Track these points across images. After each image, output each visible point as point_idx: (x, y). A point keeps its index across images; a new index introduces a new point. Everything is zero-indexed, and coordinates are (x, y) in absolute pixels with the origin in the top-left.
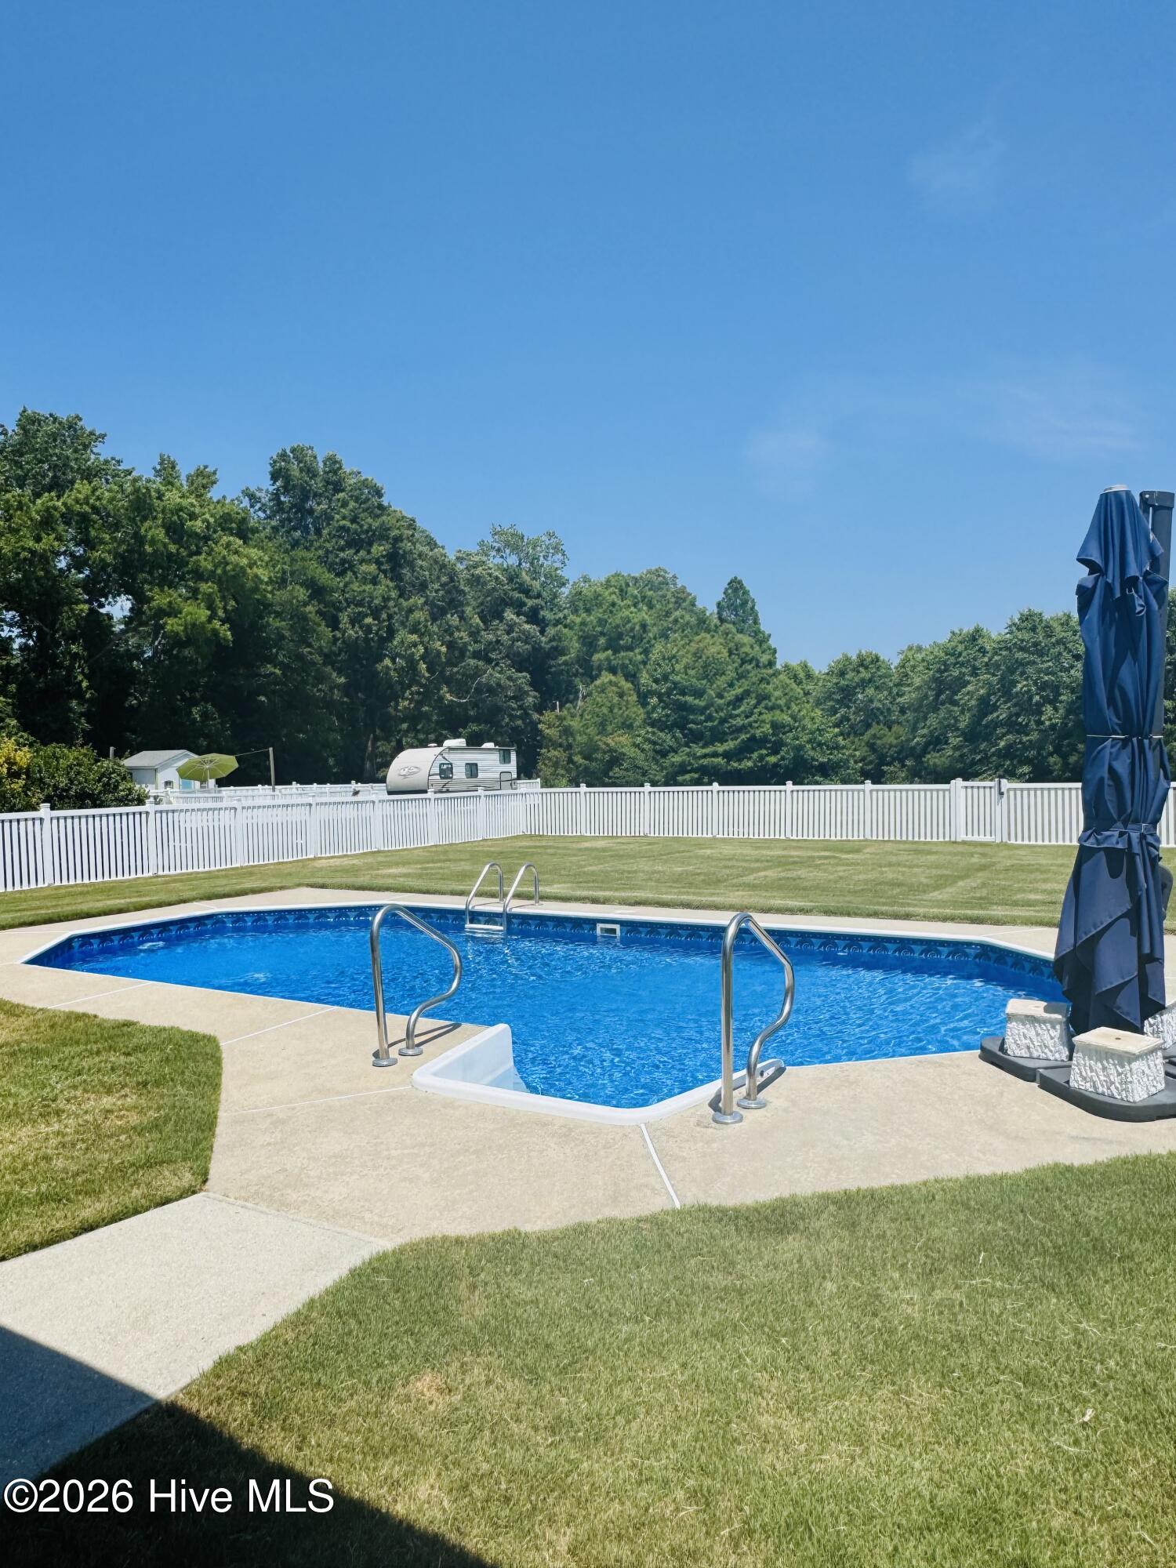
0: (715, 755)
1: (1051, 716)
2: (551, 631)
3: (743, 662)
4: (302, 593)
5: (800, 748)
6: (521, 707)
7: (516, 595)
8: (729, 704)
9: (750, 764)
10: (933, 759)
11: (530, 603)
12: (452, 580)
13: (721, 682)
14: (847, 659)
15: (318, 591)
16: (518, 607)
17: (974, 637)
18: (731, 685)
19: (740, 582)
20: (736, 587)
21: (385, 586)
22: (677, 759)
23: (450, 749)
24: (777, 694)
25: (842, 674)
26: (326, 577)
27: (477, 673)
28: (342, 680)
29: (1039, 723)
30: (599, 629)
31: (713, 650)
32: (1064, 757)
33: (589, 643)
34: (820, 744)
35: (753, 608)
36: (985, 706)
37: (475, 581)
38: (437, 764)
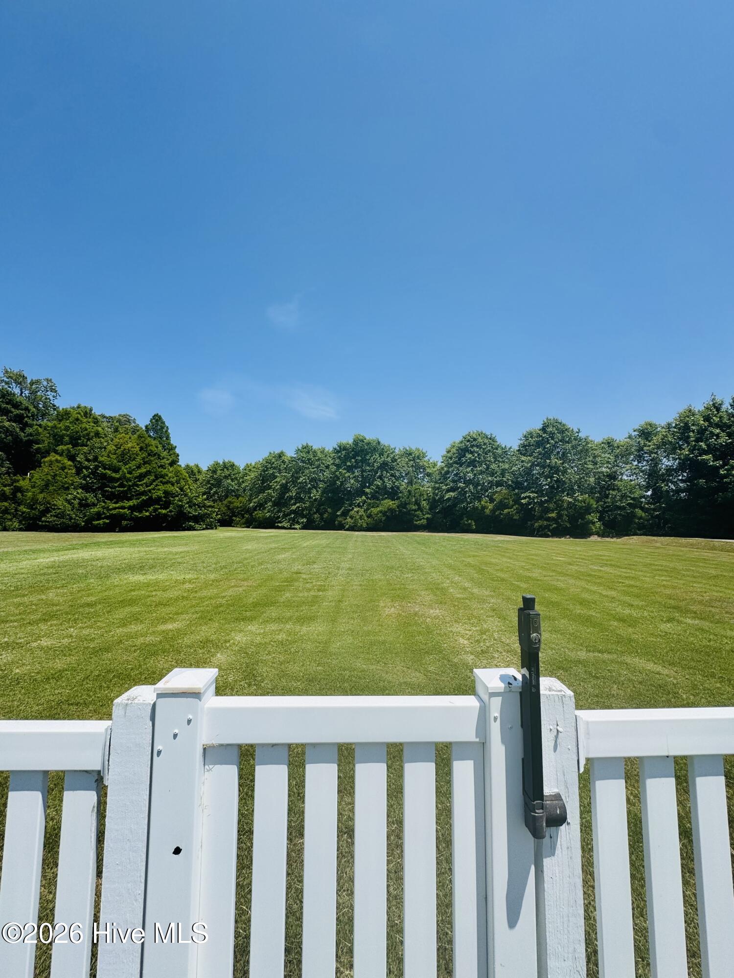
0: (123, 508)
1: (315, 494)
2: (30, 430)
3: (149, 455)
5: (182, 506)
8: (136, 478)
9: (147, 514)
10: (259, 514)
13: (132, 465)
14: (217, 464)
17: (280, 455)
18: (139, 467)
19: (160, 417)
20: (157, 419)
22: (96, 510)
25: (214, 472)
29: (310, 498)
30: (65, 432)
31: (128, 445)
32: (321, 515)
34: (195, 505)
35: (167, 431)
36: (285, 488)
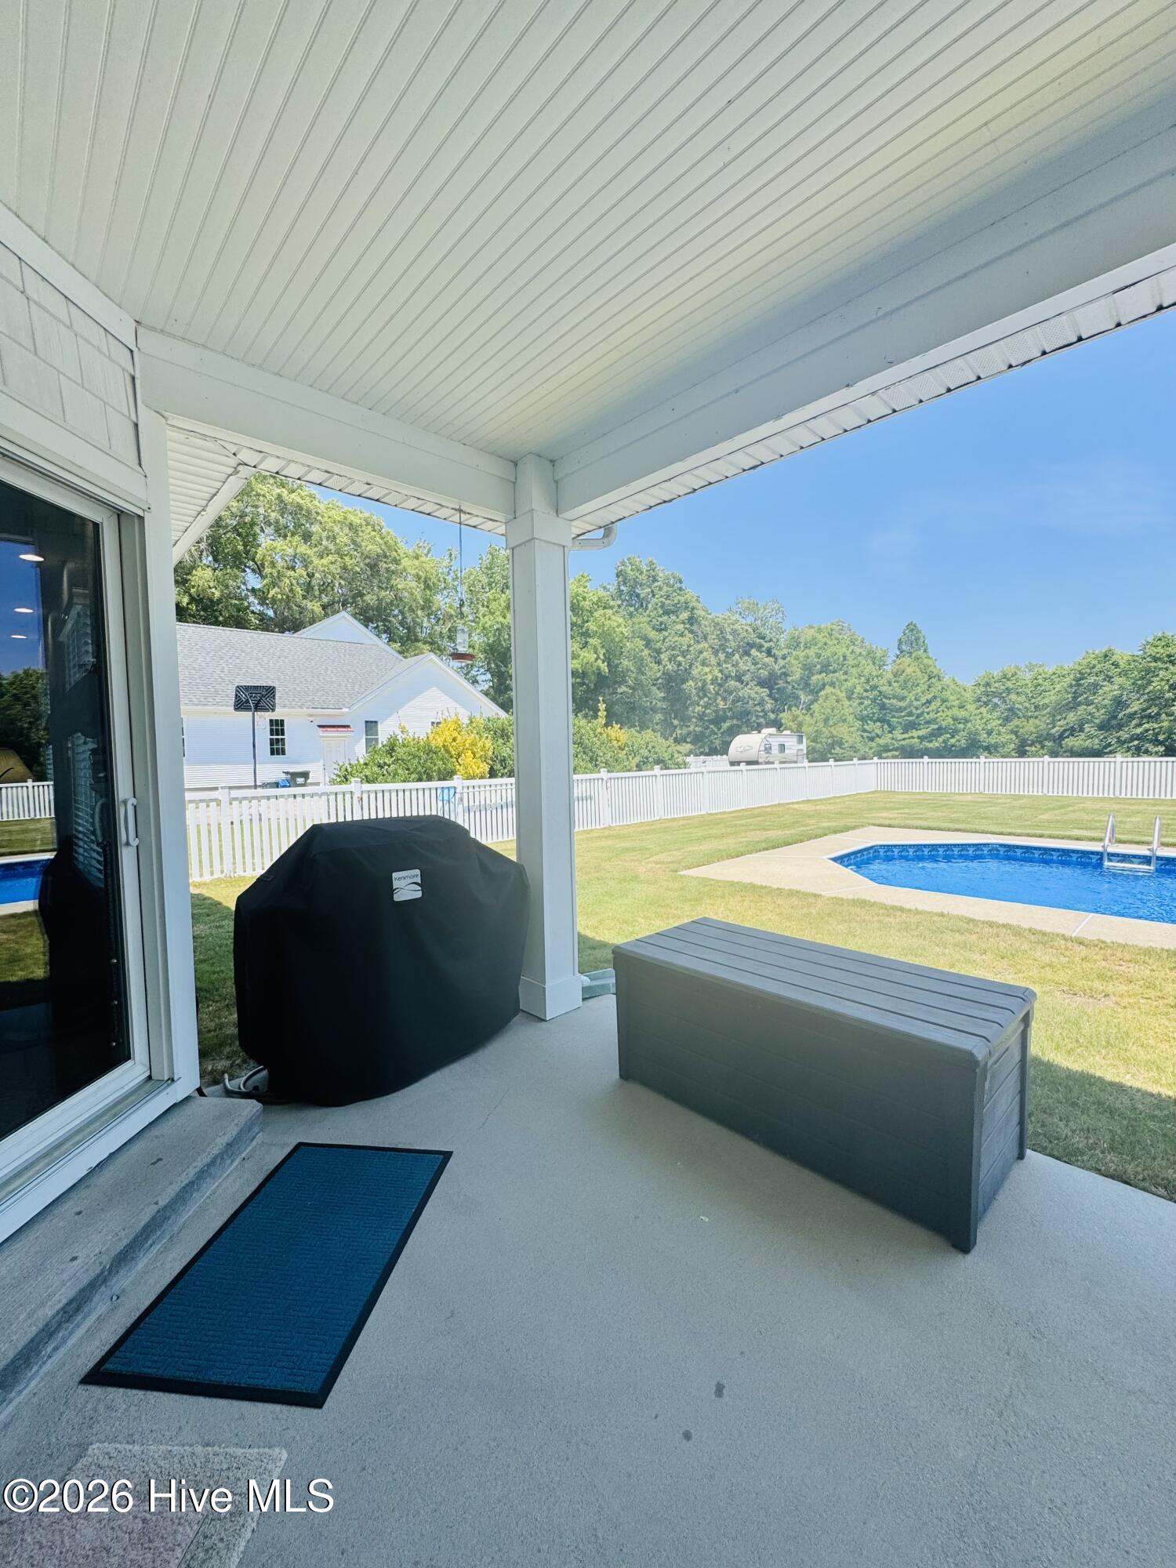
0: (911, 738)
2: (781, 662)
4: (641, 643)
5: (974, 733)
6: (763, 711)
7: (758, 641)
8: (923, 705)
9: (937, 745)
10: (1071, 742)
11: (766, 645)
12: (722, 633)
13: (917, 690)
15: (648, 643)
16: (760, 647)
17: (1107, 655)
18: (923, 693)
19: (914, 625)
20: (911, 628)
21: (688, 638)
22: (881, 741)
23: (770, 735)
24: (952, 698)
25: (988, 684)
26: (653, 634)
27: (736, 690)
28: (662, 695)
30: (816, 660)
31: (909, 670)
33: (808, 669)
35: (924, 642)
36: (1119, 703)
37: (734, 632)
38: (763, 744)
